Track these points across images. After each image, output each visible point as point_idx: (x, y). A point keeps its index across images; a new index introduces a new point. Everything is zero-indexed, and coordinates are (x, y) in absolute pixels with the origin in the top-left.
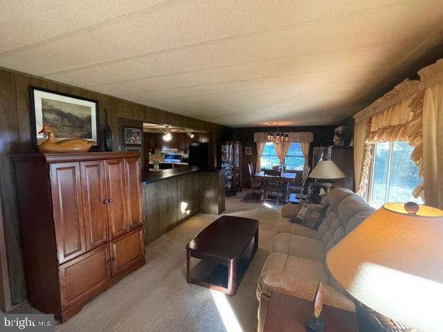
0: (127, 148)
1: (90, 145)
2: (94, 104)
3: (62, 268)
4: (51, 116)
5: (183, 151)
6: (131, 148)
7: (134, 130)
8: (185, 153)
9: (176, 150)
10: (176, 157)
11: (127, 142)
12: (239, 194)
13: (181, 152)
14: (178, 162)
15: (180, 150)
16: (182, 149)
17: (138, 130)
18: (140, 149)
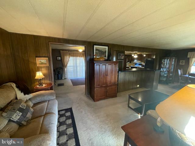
0: (118, 60)
1: (105, 59)
2: (107, 47)
3: (95, 89)
4: (97, 52)
5: (143, 62)
6: (120, 60)
7: (121, 54)
8: (144, 63)
9: (140, 61)
10: (140, 64)
11: (118, 58)
12: (170, 84)
13: (142, 62)
14: (140, 66)
15: (142, 61)
16: (143, 61)
17: (123, 54)
18: (123, 61)
